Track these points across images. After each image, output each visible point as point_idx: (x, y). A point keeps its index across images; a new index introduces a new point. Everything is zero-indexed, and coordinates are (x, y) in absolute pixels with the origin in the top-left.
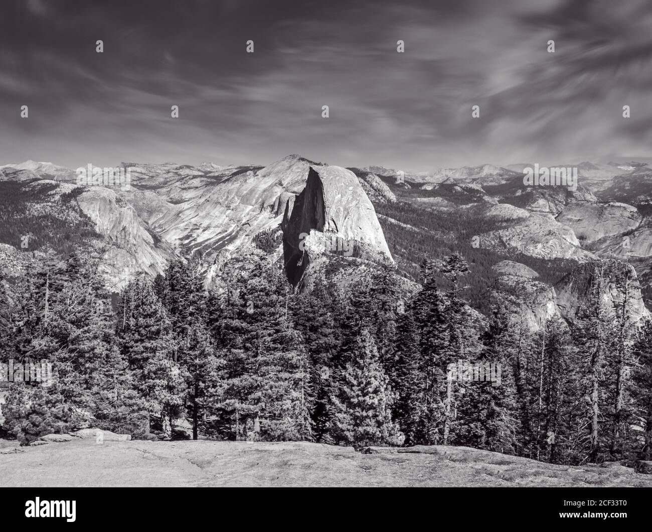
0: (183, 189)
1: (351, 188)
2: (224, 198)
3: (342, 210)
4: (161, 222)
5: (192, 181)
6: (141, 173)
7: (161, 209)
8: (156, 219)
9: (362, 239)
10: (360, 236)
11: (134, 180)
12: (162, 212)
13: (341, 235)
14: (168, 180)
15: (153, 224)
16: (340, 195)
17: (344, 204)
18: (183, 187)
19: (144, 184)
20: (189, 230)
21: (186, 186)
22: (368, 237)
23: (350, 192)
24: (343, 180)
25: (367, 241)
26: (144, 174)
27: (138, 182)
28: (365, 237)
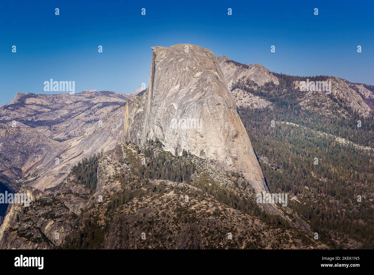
0: (88, 122)
1: (198, 74)
2: (118, 126)
3: (176, 108)
4: (38, 167)
5: (102, 110)
6: (42, 106)
7: (40, 150)
8: (32, 164)
9: (202, 152)
10: (200, 147)
11: (29, 116)
12: (42, 154)
13: (169, 148)
14: (74, 112)
15: (28, 171)
16: (178, 86)
17: (180, 98)
18: (88, 119)
19: (41, 119)
20: (66, 175)
21: (92, 117)
22: (212, 150)
23: (195, 80)
24: (189, 63)
25: (210, 155)
26: (46, 107)
27: (34, 117)
28: (208, 150)
